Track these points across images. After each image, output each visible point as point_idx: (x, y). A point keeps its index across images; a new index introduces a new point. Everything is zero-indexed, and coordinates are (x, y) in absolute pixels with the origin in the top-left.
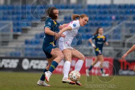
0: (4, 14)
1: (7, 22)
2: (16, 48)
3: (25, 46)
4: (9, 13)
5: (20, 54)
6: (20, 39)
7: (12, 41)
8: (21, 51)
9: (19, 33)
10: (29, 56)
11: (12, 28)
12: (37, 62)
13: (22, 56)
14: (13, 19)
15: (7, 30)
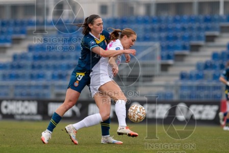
0: (146, 30)
1: (150, 43)
2: (166, 87)
3: (181, 83)
4: (153, 30)
5: (172, 96)
6: (172, 71)
7: (159, 76)
8: (174, 92)
9: (171, 62)
10: (187, 99)
11: (158, 53)
12: (200, 108)
13: (176, 98)
14: (160, 39)
15: (152, 56)
